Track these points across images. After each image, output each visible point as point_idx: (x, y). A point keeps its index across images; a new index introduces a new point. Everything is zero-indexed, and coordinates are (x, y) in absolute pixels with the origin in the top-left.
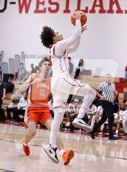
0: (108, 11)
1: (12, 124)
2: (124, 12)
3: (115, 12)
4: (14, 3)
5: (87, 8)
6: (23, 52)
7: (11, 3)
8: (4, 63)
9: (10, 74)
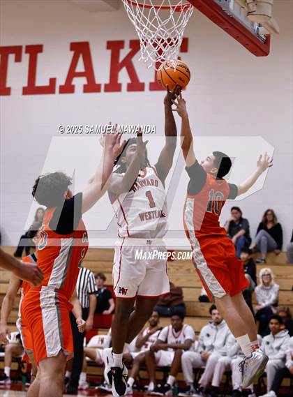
0: (106, 85)
2: (147, 87)
3: (124, 88)
5: (53, 81)
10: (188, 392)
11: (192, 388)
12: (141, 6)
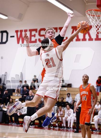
0: (82, 39)
2: (94, 39)
3: (87, 40)
4: (13, 37)
5: (67, 38)
6: (21, 73)
7: (11, 37)
8: (7, 81)
9: (12, 89)
10: (96, 131)
11: (98, 130)
12: (92, 15)
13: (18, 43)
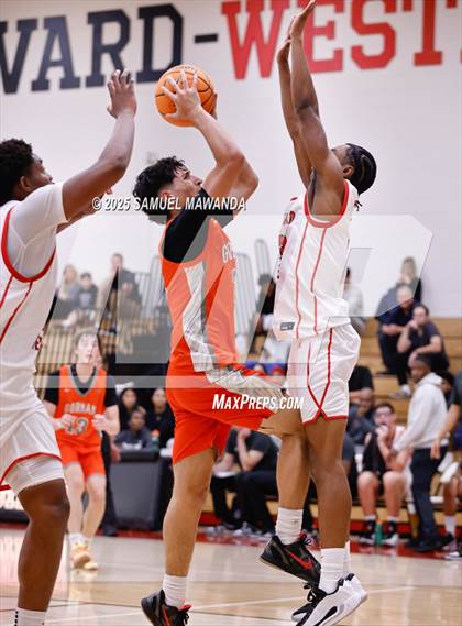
1: (238, 542)
4: (213, 38)
6: (261, 241)
7: (200, 39)
13: (240, 72)
